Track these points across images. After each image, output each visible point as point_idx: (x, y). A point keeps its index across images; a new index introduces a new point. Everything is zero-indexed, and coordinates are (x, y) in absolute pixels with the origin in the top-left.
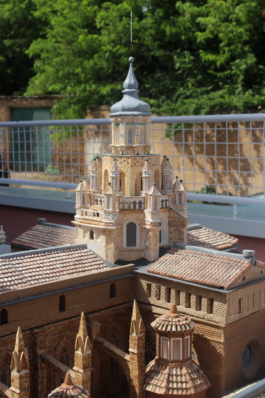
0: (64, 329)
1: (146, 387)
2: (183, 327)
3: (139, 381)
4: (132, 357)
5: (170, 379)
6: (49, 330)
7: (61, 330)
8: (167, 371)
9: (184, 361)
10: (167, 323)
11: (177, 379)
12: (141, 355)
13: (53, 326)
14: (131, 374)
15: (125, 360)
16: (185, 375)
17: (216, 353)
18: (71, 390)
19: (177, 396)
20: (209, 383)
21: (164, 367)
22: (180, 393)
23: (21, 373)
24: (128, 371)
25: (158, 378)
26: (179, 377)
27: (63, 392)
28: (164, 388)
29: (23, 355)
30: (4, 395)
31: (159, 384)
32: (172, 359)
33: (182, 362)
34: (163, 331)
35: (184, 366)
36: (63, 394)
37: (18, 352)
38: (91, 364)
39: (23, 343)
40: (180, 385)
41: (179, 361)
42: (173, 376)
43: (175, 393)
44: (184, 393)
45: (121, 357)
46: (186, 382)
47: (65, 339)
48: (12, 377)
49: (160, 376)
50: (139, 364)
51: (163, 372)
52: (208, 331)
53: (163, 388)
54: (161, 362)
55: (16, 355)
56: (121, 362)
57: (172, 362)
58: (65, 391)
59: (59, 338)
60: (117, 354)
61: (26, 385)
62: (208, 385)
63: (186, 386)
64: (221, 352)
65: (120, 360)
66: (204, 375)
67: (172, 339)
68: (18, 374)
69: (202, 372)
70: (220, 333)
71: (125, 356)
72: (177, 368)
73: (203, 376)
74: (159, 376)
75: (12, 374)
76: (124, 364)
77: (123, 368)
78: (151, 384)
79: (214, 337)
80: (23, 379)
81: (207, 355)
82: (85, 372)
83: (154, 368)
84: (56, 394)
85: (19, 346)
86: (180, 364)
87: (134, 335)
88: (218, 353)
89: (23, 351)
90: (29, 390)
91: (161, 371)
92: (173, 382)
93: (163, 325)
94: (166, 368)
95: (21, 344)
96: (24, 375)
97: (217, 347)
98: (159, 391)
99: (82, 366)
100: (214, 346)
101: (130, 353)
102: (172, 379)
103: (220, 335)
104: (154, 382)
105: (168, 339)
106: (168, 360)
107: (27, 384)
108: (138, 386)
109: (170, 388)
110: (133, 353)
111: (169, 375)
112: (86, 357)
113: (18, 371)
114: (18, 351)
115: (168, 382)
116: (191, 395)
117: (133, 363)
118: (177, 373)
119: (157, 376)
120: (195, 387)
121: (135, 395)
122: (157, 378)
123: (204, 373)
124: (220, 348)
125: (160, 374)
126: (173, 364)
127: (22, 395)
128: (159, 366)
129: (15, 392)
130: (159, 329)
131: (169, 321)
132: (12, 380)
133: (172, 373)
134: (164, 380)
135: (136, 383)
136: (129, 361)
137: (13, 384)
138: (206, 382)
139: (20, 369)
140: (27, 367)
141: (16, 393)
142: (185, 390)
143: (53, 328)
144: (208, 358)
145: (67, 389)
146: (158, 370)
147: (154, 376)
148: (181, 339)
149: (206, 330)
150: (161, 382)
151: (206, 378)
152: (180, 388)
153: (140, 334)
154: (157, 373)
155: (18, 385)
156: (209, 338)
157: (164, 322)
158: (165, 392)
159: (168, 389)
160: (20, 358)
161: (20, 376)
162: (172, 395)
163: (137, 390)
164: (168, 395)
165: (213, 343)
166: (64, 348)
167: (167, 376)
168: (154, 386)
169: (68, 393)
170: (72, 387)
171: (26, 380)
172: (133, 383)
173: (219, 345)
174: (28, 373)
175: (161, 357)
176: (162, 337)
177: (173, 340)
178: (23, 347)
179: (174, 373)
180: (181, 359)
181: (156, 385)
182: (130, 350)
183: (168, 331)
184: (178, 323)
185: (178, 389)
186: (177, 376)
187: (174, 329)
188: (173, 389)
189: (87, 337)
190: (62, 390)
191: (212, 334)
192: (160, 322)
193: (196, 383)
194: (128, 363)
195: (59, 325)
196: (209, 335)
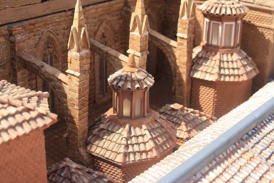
0: (104, 12)
1: (193, 74)
2: (238, 10)
3: (187, 68)
4: (180, 43)
5: (222, 66)
6: (89, 12)
7: (101, 13)
8: (218, 56)
9: (235, 46)
10: (220, 5)
11: (228, 66)
12: (190, 40)
13: (93, 8)
14: (177, 61)
15: (170, 47)
16: (236, 61)
17: (263, 40)
18: (136, 73)
19: (229, 83)
20: (257, 70)
21: (213, 53)
22: (232, 79)
23: (81, 53)
24: (173, 58)
25: (208, 65)
26: (230, 63)
27: (127, 76)
28: (217, 74)
29: (84, 32)
30: (56, 79)
31: (209, 71)
32: (223, 45)
33: (233, 48)
34: (217, 14)
35: (235, 52)
36: (128, 77)
37: (77, 29)
38: (147, 46)
39: (83, 17)
40: (231, 72)
41: (230, 47)
42: (223, 62)
43: (227, 79)
44: (236, 79)
45: (166, 43)
46: (238, 69)
47: (104, 24)
48: (69, 58)
49: (210, 63)
50: (188, 50)
51: (212, 58)
52: (257, 17)
53: (214, 74)
54: (210, 48)
55: (75, 31)
56: (166, 49)
57: (223, 48)
58: (129, 74)
59: (99, 22)
60: (160, 40)
61: (87, 67)
62: (256, 72)
63: (238, 72)
64: (270, 39)
65: (164, 47)
66: (253, 62)
67: (225, 23)
68: (78, 54)
69: (250, 59)
70: (272, 18)
71: (170, 42)
72: (228, 54)
73: (251, 63)
74: (208, 62)
75: (69, 55)
76: (169, 50)
77: (167, 55)
78: (199, 71)
79: (263, 23)
80: (83, 60)
81: (252, 42)
82: (142, 55)
83: (202, 55)
84: (119, 78)
85: (80, 21)
86: (230, 50)
87: (185, 18)
88: (267, 40)
89: (84, 26)
90: (89, 73)
91: (211, 58)
92: (224, 69)
93: (216, 8)
94: (216, 54)
95: (81, 19)
96: (84, 56)
97: (266, 33)
98: (209, 77)
99: (139, 48)
100: (262, 33)
101: (178, 39)
102: (224, 65)
103: (272, 20)
104: (203, 68)
105: (220, 23)
106: (219, 46)
107: (87, 65)
108: (185, 73)
109: (222, 74)
110: (183, 38)
111: (221, 61)
112: (143, 38)
113: (79, 51)
114: (77, 26)
115: (220, 68)
116: (243, 81)
117: (181, 48)
118: (228, 59)
119: (206, 63)
120: (247, 73)
121: (182, 82)
122: (206, 65)
123: (252, 60)
124: (269, 35)
125: (210, 60)
126: (224, 50)
127: (82, 79)
128: (207, 52)
129: (73, 75)
130: (212, 12)
131: (223, 4)
132: (69, 61)
133: (223, 59)
134: (215, 67)
135: (183, 70)
136: (175, 48)
137: (70, 65)
138: (254, 69)
139: (81, 48)
140: (88, 46)
141: (75, 76)
142: (237, 77)
143: (94, 11)
144: (253, 45)
145: (132, 72)
146: (207, 57)
147: (202, 62)
148: (233, 23)
149: (254, 16)
150: (211, 68)
151: (255, 65)
152: (232, 75)
153: (191, 17)
154: (206, 59)
155: (78, 67)
156: (257, 24)
157: (217, 5)
158: (217, 79)
159: (220, 75)
160: (80, 35)
161: (80, 56)
162: (224, 82)
163: (184, 77)
164: (220, 81)
165: (262, 30)
166: (103, 34)
167: (218, 62)
168: (203, 73)
169: (133, 76)
170: (137, 70)
171: (86, 61)
172: (179, 70)
173: (268, 31)
174: (89, 54)
175: (210, 43)
176: (212, 22)
177: (226, 25)
178: (83, 23)
179: (225, 59)
180: (232, 45)
181: (205, 72)
182: (179, 34)
183: (223, 15)
184: (232, 6)
185: (229, 76)
186: (228, 62)
187: (229, 12)
188: (225, 76)
189: (146, 16)
190: (125, 73)
191: (262, 20)
192: (212, 5)
193: (247, 69)
194: (174, 49)
195: (100, 7)
196: (257, 21)
